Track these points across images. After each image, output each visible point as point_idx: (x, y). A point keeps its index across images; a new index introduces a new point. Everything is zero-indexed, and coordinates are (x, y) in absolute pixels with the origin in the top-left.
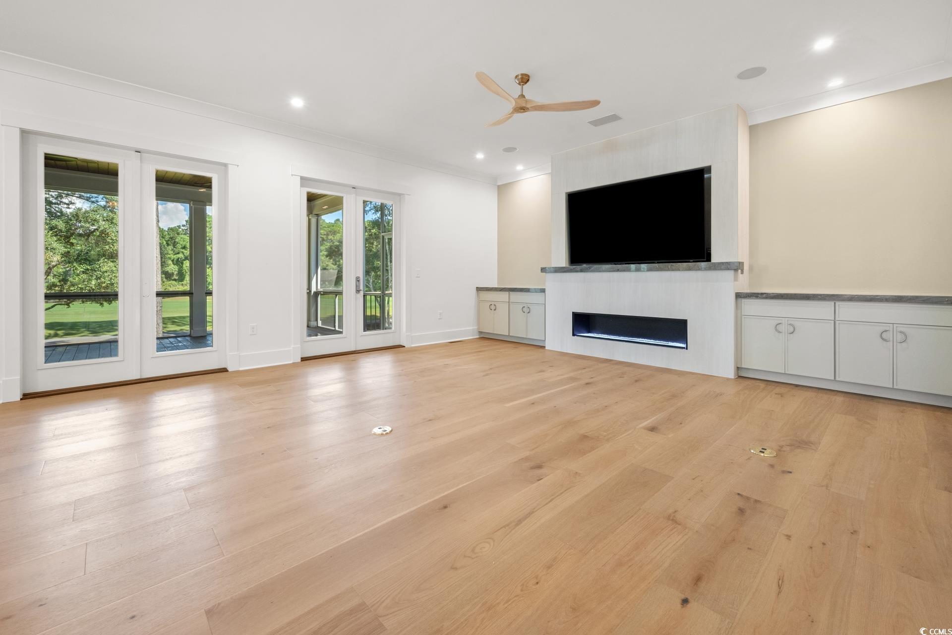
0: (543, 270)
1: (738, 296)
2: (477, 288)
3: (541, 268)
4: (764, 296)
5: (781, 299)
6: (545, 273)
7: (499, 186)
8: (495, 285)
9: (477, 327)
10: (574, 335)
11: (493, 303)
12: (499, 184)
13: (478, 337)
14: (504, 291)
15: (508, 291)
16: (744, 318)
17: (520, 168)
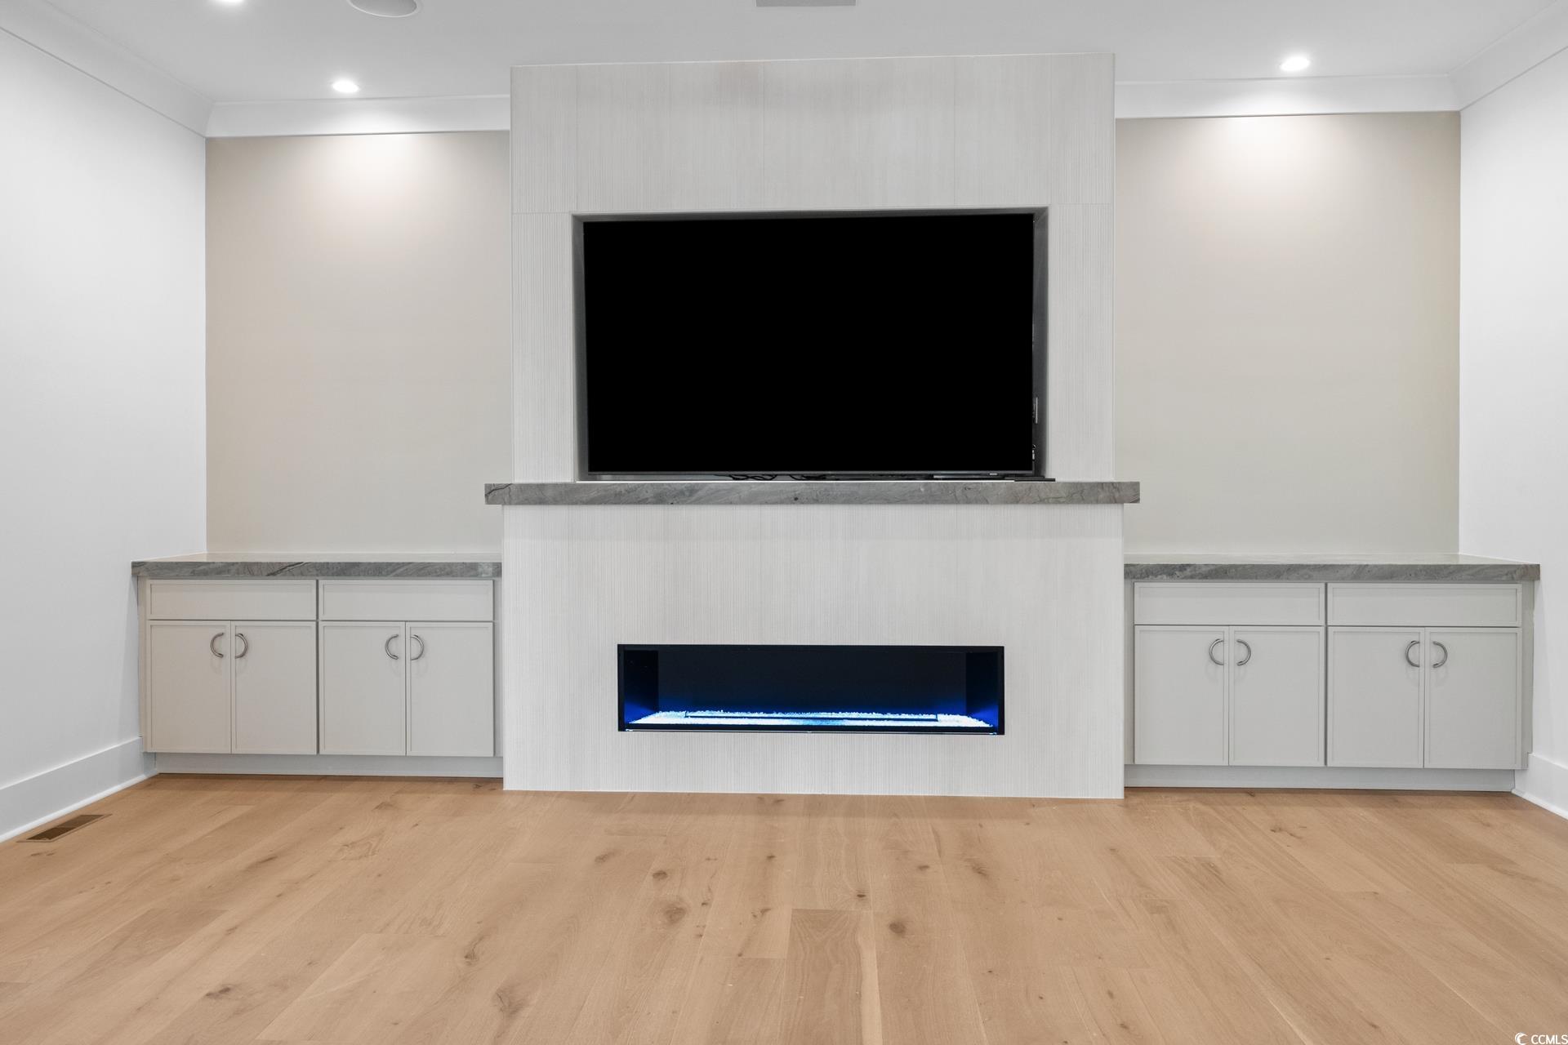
0: (496, 494)
1: (1135, 573)
2: (135, 565)
3: (487, 486)
4: (1188, 572)
5: (1222, 578)
6: (499, 507)
7: (212, 145)
8: (199, 551)
9: (137, 738)
10: (623, 726)
11: (230, 629)
12: (217, 131)
13: (142, 777)
14: (293, 576)
15: (311, 576)
16: (1141, 631)
17: (345, 86)
